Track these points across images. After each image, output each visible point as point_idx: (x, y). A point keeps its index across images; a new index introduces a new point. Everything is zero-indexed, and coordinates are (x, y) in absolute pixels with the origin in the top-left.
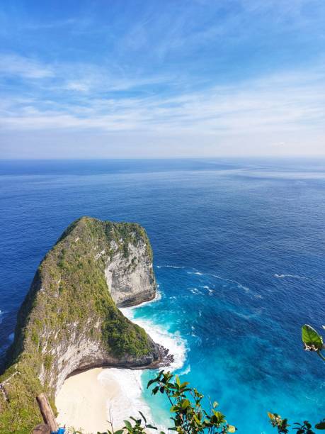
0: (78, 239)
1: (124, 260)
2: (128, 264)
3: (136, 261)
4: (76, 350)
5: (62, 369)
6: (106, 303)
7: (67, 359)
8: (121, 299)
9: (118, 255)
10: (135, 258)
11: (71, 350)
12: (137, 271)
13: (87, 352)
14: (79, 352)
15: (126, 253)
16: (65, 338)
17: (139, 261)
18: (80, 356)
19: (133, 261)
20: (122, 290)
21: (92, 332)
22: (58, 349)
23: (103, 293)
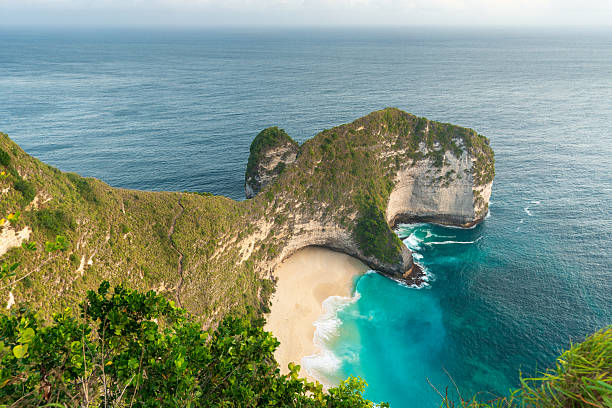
0: (361, 128)
1: (434, 169)
2: (438, 176)
3: (453, 176)
4: (321, 228)
5: (298, 234)
7: (308, 229)
9: (427, 161)
10: (453, 171)
11: (312, 225)
12: (451, 187)
13: (334, 235)
14: (323, 230)
15: (438, 162)
16: (309, 211)
17: (459, 177)
18: (326, 235)
19: (448, 174)
20: (425, 203)
21: (342, 220)
22: (298, 217)
23: (372, 191)
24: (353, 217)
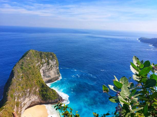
0: (29, 58)
1: (48, 66)
2: (49, 68)
3: (52, 66)
4: (29, 99)
6: (41, 82)
7: (25, 103)
8: (47, 80)
9: (45, 64)
10: (52, 65)
11: (27, 99)
12: (53, 70)
13: (33, 100)
14: (30, 100)
15: (48, 64)
16: (24, 95)
17: (53, 66)
18: (31, 101)
19: (51, 66)
20: (47, 77)
21: (35, 92)
22: (22, 99)
23: (39, 78)
24: (37, 90)
